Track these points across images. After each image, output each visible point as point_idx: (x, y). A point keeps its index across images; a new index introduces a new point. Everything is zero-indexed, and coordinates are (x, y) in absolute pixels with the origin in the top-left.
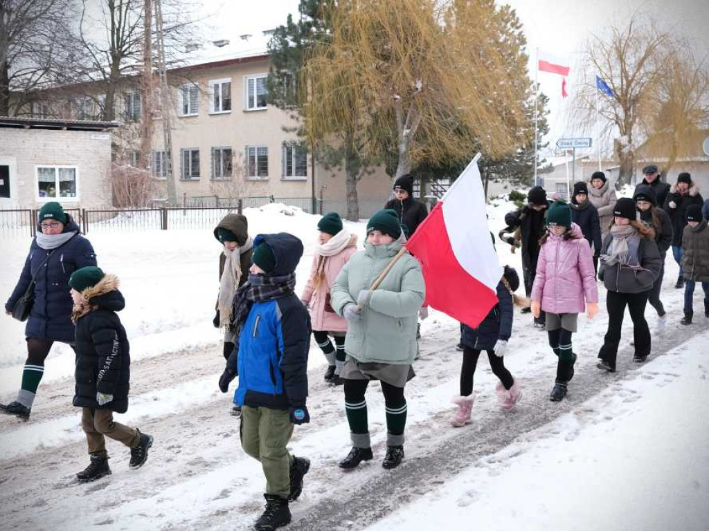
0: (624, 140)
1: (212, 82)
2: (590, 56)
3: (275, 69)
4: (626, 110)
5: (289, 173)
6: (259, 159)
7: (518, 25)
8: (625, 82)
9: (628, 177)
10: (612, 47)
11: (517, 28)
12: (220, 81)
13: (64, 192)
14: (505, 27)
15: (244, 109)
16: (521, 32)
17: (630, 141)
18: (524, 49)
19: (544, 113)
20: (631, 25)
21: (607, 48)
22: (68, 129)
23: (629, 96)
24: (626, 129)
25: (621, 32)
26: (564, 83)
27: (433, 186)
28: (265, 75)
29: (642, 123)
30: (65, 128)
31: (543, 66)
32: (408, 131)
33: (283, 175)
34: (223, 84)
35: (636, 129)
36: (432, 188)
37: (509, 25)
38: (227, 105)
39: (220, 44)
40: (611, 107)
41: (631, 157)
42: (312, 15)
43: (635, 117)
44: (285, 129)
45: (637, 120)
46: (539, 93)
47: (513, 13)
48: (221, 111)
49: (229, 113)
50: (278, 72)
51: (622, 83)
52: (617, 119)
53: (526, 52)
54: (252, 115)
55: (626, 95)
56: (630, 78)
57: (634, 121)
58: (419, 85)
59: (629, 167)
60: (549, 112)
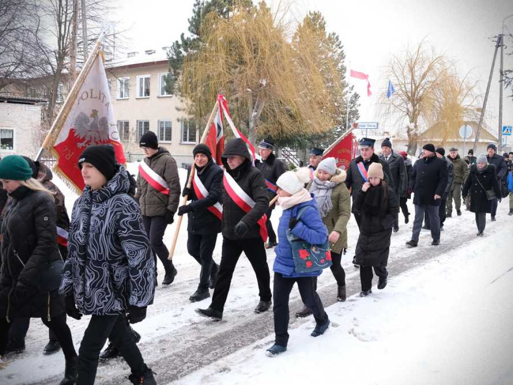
0: (412, 126)
1: (138, 77)
2: (391, 69)
3: (172, 70)
4: (414, 106)
5: (185, 140)
6: (166, 130)
7: (340, 46)
8: (413, 87)
9: (414, 150)
10: (406, 64)
11: (340, 48)
12: (144, 76)
13: (5, 146)
14: (332, 47)
15: (157, 95)
16: (343, 51)
17: (416, 127)
18: (343, 62)
19: (356, 106)
20: (419, 49)
21: (403, 64)
22: (8, 102)
23: (416, 96)
24: (413, 119)
25: (412, 54)
26: (369, 86)
27: (283, 151)
28: (166, 73)
29: (425, 115)
30: (6, 101)
31: (353, 74)
32: (256, 113)
33: (181, 141)
34: (146, 79)
35: (420, 119)
36: (283, 153)
37: (334, 46)
38: (148, 93)
39: (149, 52)
40: (404, 104)
41: (416, 137)
42: (197, 34)
43: (419, 111)
44: (178, 109)
45: (421, 113)
46: (353, 92)
47: (337, 38)
48: (144, 97)
49: (148, 98)
50: (175, 72)
51: (412, 87)
52: (408, 111)
53: (344, 64)
54: (163, 100)
55: (414, 96)
56: (417, 85)
57: (419, 114)
58: (264, 83)
59: (414, 144)
60: (360, 105)
